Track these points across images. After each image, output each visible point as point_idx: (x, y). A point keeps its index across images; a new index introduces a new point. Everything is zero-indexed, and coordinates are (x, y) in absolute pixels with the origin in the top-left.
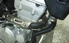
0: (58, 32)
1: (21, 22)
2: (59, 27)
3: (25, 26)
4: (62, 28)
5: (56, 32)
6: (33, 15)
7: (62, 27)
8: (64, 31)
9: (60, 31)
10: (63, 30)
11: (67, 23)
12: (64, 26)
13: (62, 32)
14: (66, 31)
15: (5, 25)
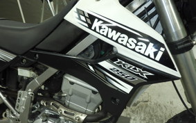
0: (138, 119)
1: (73, 115)
2: (142, 107)
3: (79, 120)
4: (147, 109)
5: (134, 120)
6: (88, 103)
7: (147, 106)
8: (152, 116)
9: (142, 115)
10: (149, 113)
11: (159, 96)
12: (153, 103)
13: (147, 118)
14: (156, 116)
15: (47, 116)
